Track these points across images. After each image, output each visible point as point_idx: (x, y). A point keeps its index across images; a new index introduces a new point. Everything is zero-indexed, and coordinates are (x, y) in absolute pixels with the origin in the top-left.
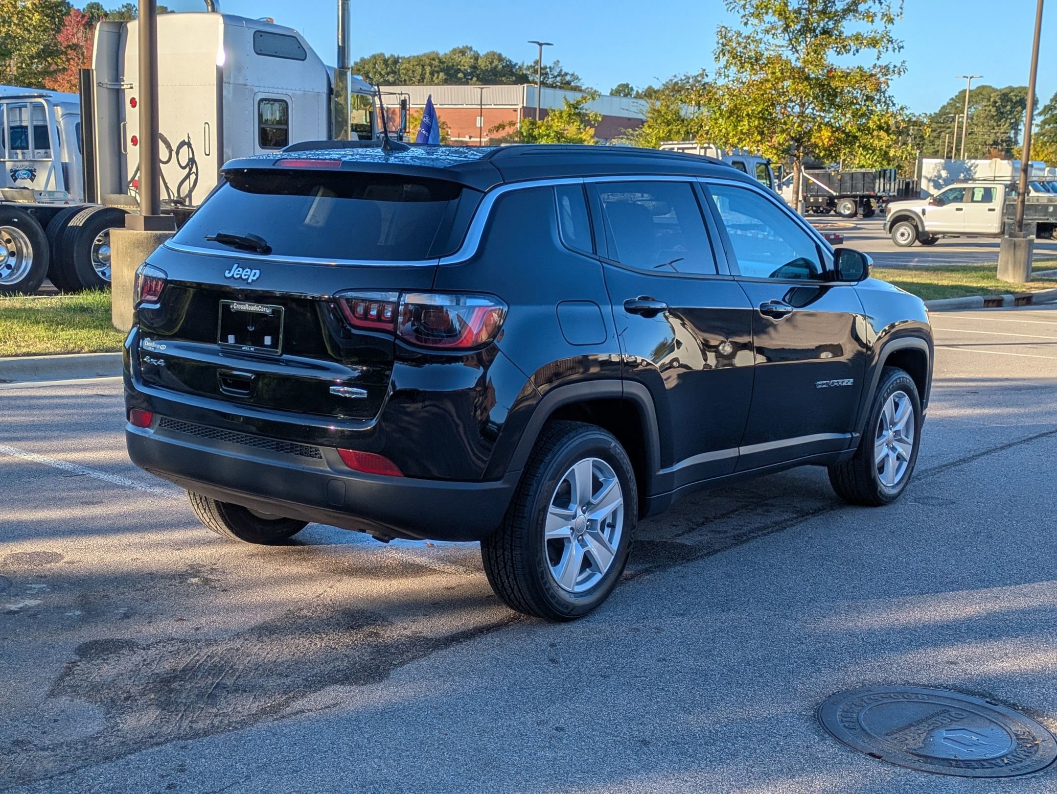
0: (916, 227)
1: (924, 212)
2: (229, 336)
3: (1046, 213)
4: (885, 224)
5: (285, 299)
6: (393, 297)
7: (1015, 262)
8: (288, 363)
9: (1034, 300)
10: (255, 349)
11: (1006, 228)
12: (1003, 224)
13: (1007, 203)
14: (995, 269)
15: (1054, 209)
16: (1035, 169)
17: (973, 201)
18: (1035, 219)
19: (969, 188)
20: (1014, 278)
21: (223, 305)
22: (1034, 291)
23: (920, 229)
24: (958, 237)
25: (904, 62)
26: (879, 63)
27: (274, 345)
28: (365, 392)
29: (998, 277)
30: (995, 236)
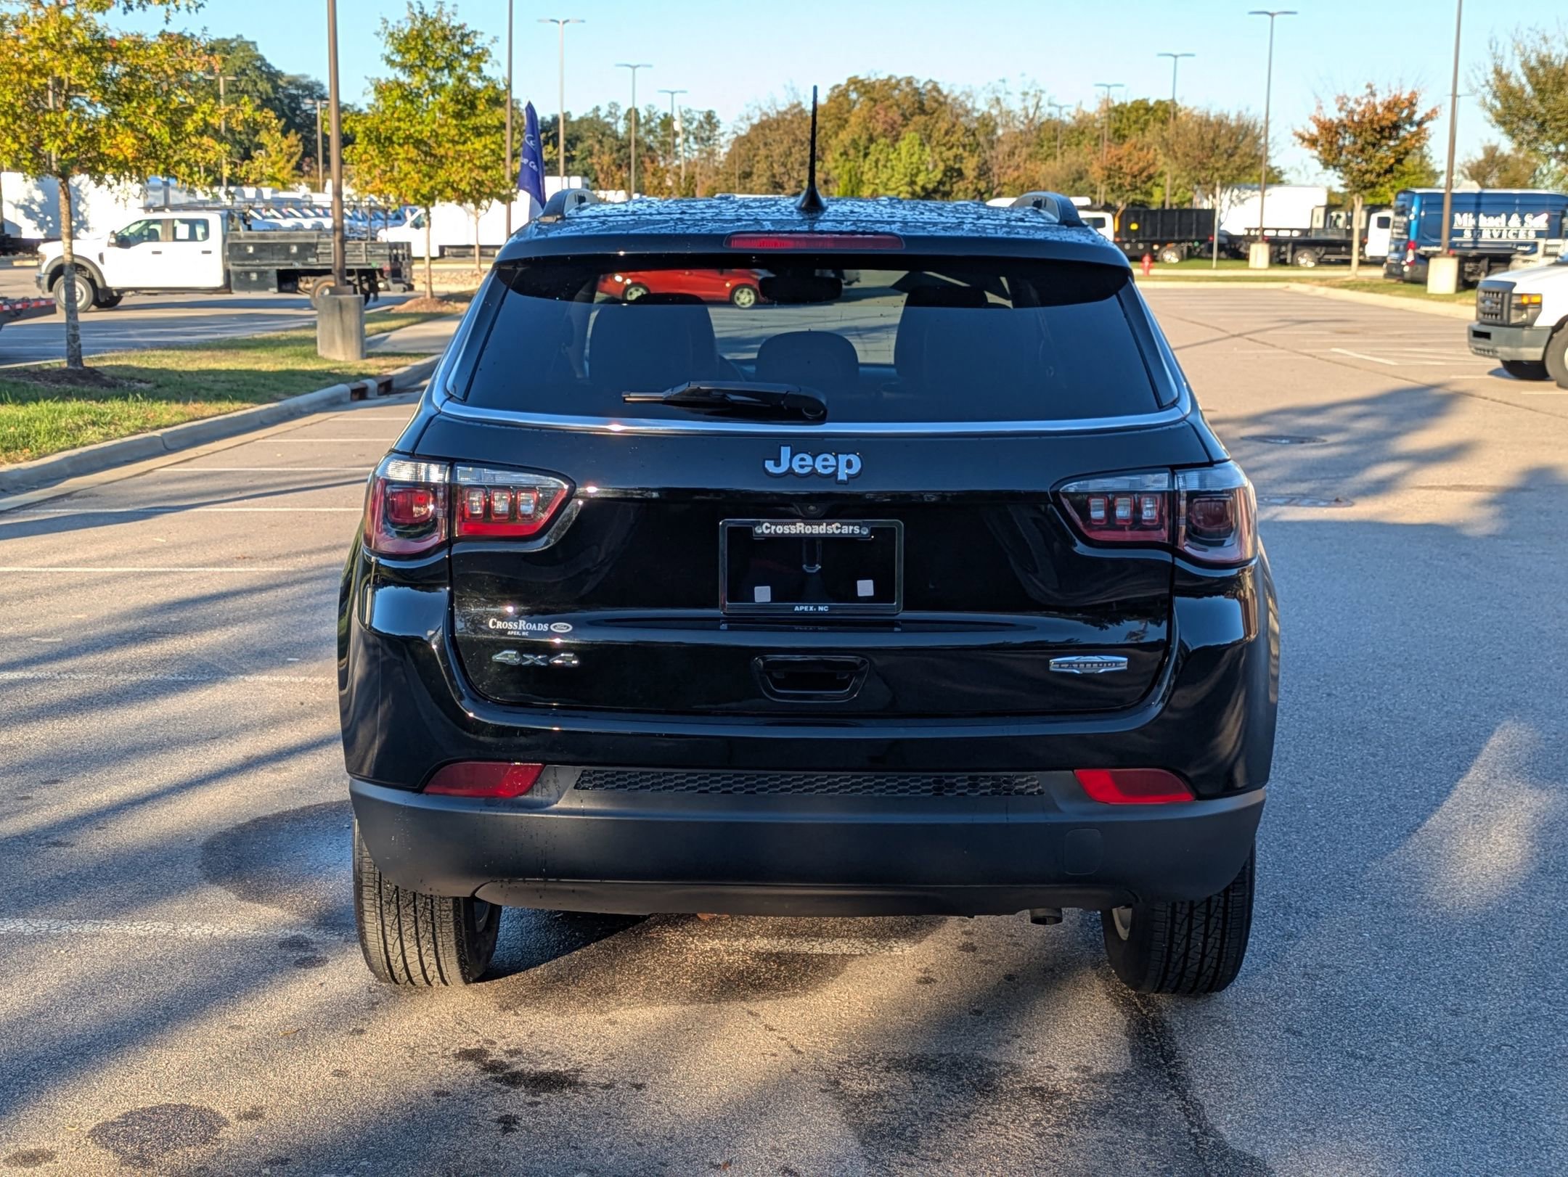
0: (92, 281)
1: (101, 257)
2: (757, 589)
3: (288, 255)
4: (39, 278)
5: (902, 505)
6: (1159, 482)
7: (343, 330)
8: (909, 626)
9: (395, 385)
10: (830, 608)
11: (233, 278)
12: (227, 274)
13: (229, 241)
14: (314, 341)
15: (298, 250)
16: (173, 188)
17: (175, 239)
18: (273, 265)
19: (167, 220)
20: (345, 354)
21: (732, 531)
22: (393, 372)
23: (99, 284)
24: (156, 294)
25: (205, 28)
26: (169, 29)
27: (883, 593)
28: (1125, 659)
29: (320, 353)
30: (215, 290)
